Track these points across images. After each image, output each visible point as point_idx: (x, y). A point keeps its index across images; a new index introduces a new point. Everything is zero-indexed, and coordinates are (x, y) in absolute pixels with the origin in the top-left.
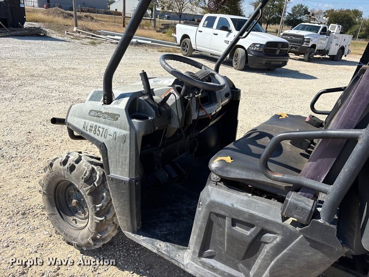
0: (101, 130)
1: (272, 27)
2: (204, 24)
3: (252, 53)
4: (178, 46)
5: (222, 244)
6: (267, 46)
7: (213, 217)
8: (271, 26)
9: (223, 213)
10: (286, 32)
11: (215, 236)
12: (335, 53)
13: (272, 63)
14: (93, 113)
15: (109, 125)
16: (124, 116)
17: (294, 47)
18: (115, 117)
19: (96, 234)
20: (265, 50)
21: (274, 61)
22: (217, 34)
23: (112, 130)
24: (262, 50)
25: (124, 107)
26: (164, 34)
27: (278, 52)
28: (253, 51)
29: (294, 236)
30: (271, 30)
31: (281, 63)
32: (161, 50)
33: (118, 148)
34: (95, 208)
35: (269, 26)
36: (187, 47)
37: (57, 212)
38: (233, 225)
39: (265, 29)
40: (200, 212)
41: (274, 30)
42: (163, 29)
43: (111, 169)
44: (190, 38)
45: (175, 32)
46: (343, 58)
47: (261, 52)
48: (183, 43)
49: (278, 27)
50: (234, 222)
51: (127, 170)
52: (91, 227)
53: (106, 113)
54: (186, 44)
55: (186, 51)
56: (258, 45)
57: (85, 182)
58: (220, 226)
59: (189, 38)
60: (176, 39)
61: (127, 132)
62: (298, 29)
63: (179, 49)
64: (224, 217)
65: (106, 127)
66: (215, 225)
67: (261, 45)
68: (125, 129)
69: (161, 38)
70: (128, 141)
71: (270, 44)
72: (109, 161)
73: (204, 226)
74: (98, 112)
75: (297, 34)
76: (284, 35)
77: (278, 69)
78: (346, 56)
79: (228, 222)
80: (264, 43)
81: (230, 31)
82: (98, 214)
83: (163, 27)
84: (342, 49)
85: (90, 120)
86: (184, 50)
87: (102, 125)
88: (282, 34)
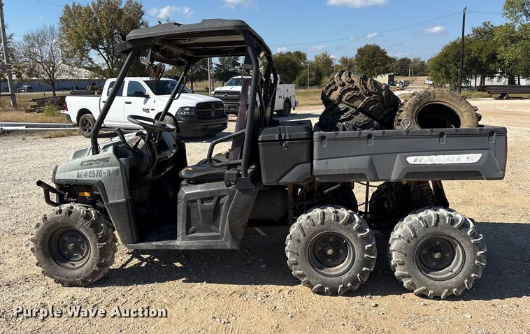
0: (96, 172)
1: (199, 85)
2: (108, 92)
3: (182, 118)
4: (74, 126)
5: (199, 219)
6: (199, 109)
7: (190, 204)
8: (198, 83)
9: (194, 198)
10: (218, 89)
11: (193, 215)
12: (282, 108)
13: (210, 127)
14: (85, 163)
15: (102, 167)
16: (114, 158)
17: (232, 107)
18: (106, 160)
19: (101, 260)
20: (197, 113)
21: (213, 124)
22: (130, 103)
23: (105, 169)
24: (193, 114)
25: (112, 152)
26: (40, 114)
27: (213, 114)
28: (183, 116)
29: (233, 192)
30: (198, 89)
31: (220, 125)
32: (47, 136)
33: (113, 180)
34: (97, 236)
35: (194, 84)
36: (90, 125)
37: (53, 262)
38: (203, 203)
39: (190, 89)
40: (180, 206)
41: (203, 89)
42: (35, 106)
43: (109, 197)
44: (91, 113)
45: (65, 108)
46: (292, 112)
47: (194, 116)
48: (83, 120)
49: (207, 83)
50: (203, 201)
51: (123, 193)
52: (94, 256)
53: (97, 160)
54: (87, 121)
55: (90, 131)
56: (188, 109)
57: (84, 219)
58: (195, 208)
59: (89, 112)
60: (68, 117)
61: (118, 167)
62: (230, 84)
63: (75, 130)
64: (196, 201)
65: (99, 169)
66: (192, 209)
67: (190, 108)
68: (116, 166)
69: (39, 119)
70: (120, 173)
71: (200, 105)
72: (107, 192)
73: (185, 212)
74: (89, 161)
75: (232, 90)
76: (215, 93)
77: (218, 134)
78: (294, 109)
79: (199, 202)
80: (194, 105)
81: (147, 97)
82: (100, 241)
83: (35, 103)
84: (288, 101)
85: (83, 169)
86: (86, 130)
87: (95, 169)
88: (213, 92)
